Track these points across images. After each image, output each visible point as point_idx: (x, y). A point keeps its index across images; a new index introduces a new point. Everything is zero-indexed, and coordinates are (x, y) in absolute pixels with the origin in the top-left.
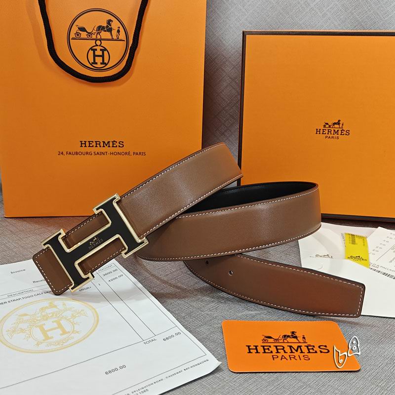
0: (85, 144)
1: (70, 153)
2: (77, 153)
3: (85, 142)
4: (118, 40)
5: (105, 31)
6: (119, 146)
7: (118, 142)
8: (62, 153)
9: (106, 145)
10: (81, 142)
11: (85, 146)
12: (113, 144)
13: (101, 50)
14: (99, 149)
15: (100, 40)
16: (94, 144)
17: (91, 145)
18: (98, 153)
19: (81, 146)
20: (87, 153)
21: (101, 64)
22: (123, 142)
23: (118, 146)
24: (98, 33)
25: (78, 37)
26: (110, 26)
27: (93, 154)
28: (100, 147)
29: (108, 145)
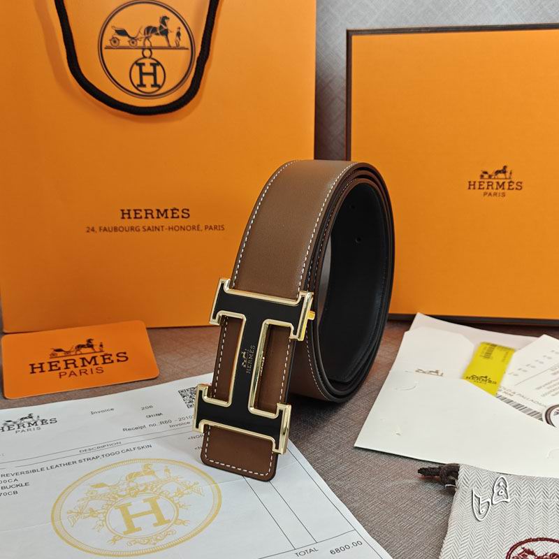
0: (129, 214)
1: (105, 229)
2: (116, 229)
3: (129, 210)
4: (178, 47)
5: (157, 34)
6: (183, 217)
7: (180, 210)
8: (93, 230)
9: (162, 215)
10: (122, 210)
11: (129, 218)
12: (173, 213)
13: (152, 64)
14: (151, 222)
15: (150, 49)
16: (143, 214)
17: (138, 216)
18: (149, 229)
19: (123, 218)
20: (132, 229)
21: (152, 86)
22: (188, 210)
23: (180, 216)
24: (146, 38)
25: (115, 44)
26: (165, 25)
27: (142, 229)
28: (153, 217)
29: (165, 215)
